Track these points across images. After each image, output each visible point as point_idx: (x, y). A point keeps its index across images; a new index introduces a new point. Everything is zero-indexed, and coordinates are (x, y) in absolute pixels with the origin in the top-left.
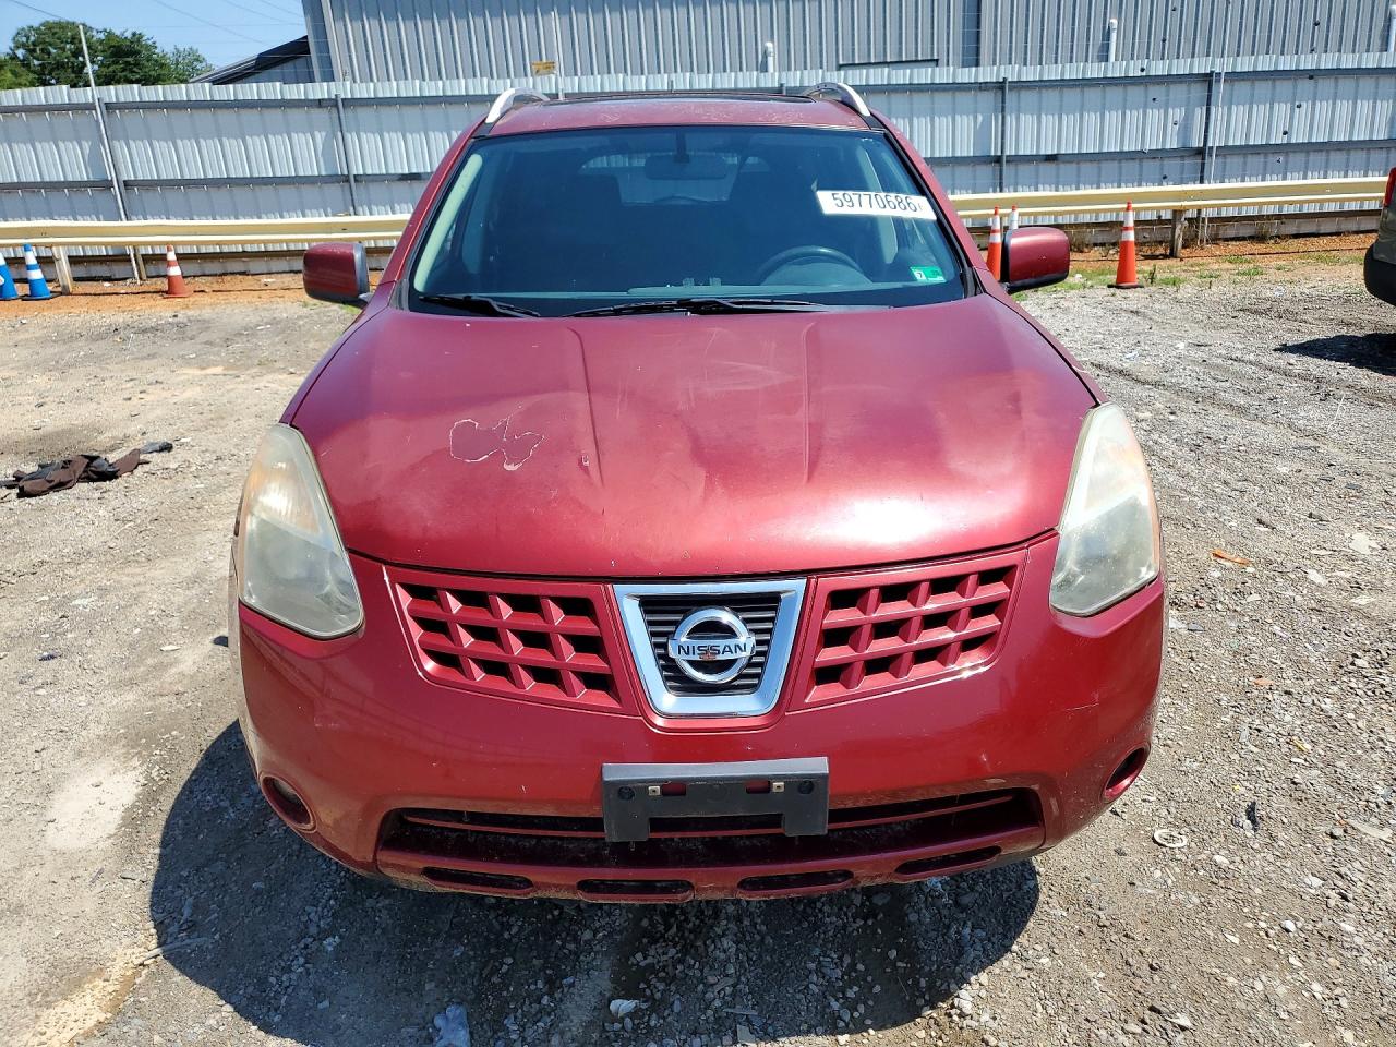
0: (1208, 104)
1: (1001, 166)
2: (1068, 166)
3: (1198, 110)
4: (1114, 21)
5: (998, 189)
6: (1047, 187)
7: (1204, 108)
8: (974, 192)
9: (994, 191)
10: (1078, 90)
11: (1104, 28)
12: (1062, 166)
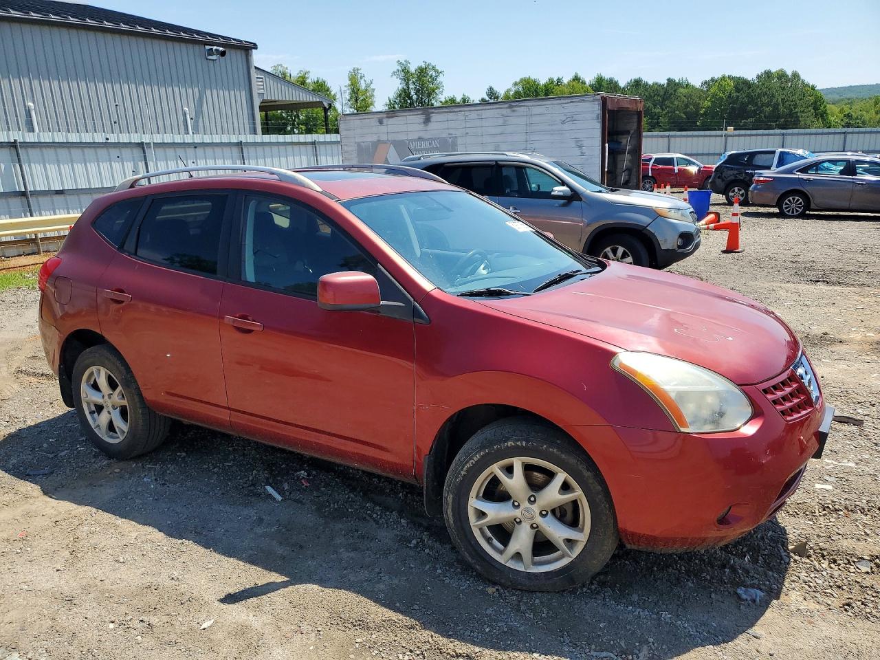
0: (146, 160)
1: (27, 198)
2: (72, 197)
3: (140, 163)
4: (31, 104)
5: (28, 214)
6: (62, 211)
7: (143, 162)
8: (11, 218)
9: (26, 216)
10: (38, 149)
11: (25, 110)
12: (68, 197)
